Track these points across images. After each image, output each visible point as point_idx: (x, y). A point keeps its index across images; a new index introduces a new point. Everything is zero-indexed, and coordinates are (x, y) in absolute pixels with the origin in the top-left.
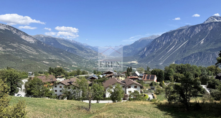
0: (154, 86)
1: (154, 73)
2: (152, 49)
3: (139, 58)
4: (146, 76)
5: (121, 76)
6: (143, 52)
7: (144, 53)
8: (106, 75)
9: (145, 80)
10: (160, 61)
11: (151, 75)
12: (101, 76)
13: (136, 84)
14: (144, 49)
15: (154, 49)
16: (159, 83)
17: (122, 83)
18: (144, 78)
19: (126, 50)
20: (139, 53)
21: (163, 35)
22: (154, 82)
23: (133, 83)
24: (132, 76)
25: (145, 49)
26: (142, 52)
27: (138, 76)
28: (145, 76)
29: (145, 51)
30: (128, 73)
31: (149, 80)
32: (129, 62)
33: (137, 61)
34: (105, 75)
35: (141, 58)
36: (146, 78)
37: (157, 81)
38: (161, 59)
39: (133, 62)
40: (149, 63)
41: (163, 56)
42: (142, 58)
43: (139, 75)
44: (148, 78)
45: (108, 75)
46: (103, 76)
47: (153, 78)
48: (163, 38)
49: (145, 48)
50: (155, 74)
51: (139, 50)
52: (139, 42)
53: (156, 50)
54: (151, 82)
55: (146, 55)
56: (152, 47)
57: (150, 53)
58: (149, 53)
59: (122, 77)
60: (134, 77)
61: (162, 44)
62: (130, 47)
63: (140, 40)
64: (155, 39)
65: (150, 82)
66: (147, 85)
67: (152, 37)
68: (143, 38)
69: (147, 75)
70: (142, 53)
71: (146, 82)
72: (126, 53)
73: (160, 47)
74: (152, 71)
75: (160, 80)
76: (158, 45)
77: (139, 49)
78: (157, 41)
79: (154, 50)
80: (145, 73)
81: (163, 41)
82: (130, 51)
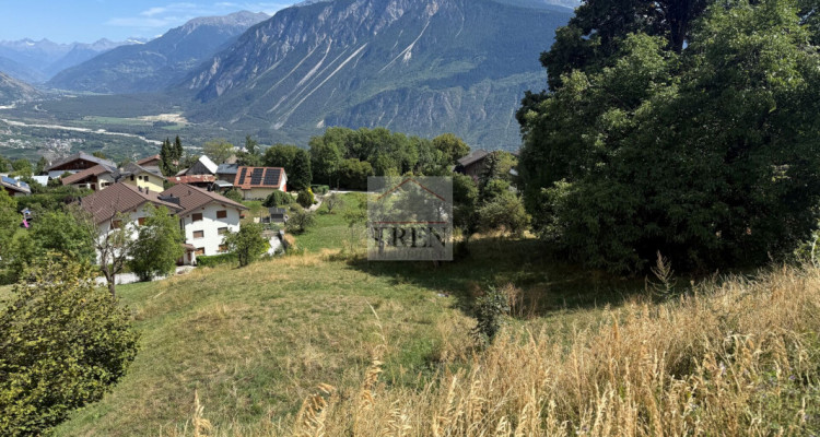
0: (280, 207)
1: (275, 160)
2: (241, 68)
3: (189, 99)
4: (248, 174)
5: (143, 175)
6: (207, 76)
7: (211, 82)
8: (63, 177)
9: (243, 186)
10: (273, 117)
11: (265, 169)
12: (43, 180)
13: (224, 204)
14: (208, 67)
15: (248, 67)
16: (295, 194)
17: (164, 203)
18: (241, 182)
19: (131, 65)
20: (189, 80)
21: (280, 14)
22: (281, 193)
23: (213, 201)
24: (184, 175)
25: (215, 65)
26: (201, 77)
27: (210, 173)
28: (244, 171)
29: (214, 71)
30: (165, 164)
31: (261, 185)
32: (147, 118)
33: (181, 113)
34: (57, 176)
35: (200, 100)
36: (248, 180)
37: (290, 187)
38: (277, 109)
39: (164, 117)
40: (233, 121)
41: (284, 98)
42: (203, 102)
43: (214, 171)
44: (256, 178)
45: (73, 172)
46: (50, 179)
47: (275, 180)
48: (283, 27)
49: (213, 63)
50: (279, 165)
51: (187, 67)
52: (186, 32)
53: (258, 73)
54: (270, 193)
55: (220, 91)
56: (242, 60)
57: (234, 81)
58: (230, 82)
59: (146, 179)
60: (198, 176)
61: (280, 50)
62: (148, 53)
63: (190, 24)
64: (254, 29)
65: (265, 195)
66: (254, 206)
67: (240, 16)
68: (204, 19)
69: (250, 170)
70: (203, 82)
71: (249, 195)
72: (133, 81)
73: (272, 63)
74: (269, 154)
75: (299, 184)
76: (264, 52)
77: (190, 64)
78: (261, 36)
79: (250, 72)
80: (238, 161)
81: (283, 38)
82: (150, 68)
